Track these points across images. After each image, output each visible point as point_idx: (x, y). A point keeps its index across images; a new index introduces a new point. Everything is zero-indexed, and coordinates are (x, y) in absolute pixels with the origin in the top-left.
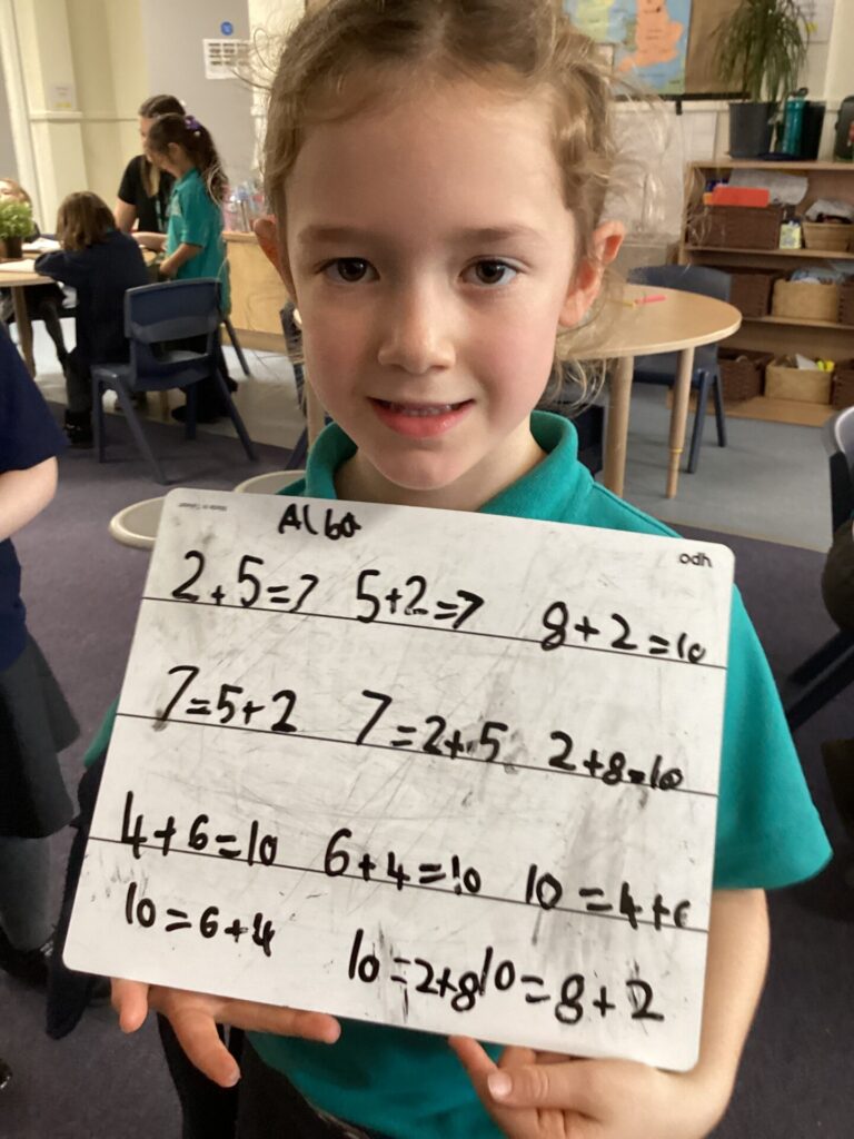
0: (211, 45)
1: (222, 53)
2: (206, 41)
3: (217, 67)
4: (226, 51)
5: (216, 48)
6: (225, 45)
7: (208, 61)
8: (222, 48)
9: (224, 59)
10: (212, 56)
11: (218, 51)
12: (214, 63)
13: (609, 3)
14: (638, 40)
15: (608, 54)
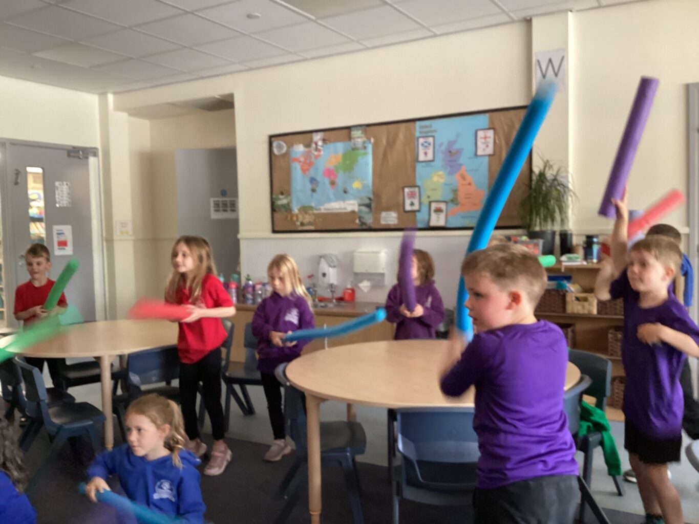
0: (215, 201)
1: (221, 205)
2: (212, 200)
3: (217, 212)
4: (223, 204)
6: (223, 201)
7: (212, 209)
8: (221, 203)
9: (221, 209)
10: (215, 207)
11: (218, 204)
12: (216, 210)
13: (442, 181)
14: (459, 199)
15: (443, 206)
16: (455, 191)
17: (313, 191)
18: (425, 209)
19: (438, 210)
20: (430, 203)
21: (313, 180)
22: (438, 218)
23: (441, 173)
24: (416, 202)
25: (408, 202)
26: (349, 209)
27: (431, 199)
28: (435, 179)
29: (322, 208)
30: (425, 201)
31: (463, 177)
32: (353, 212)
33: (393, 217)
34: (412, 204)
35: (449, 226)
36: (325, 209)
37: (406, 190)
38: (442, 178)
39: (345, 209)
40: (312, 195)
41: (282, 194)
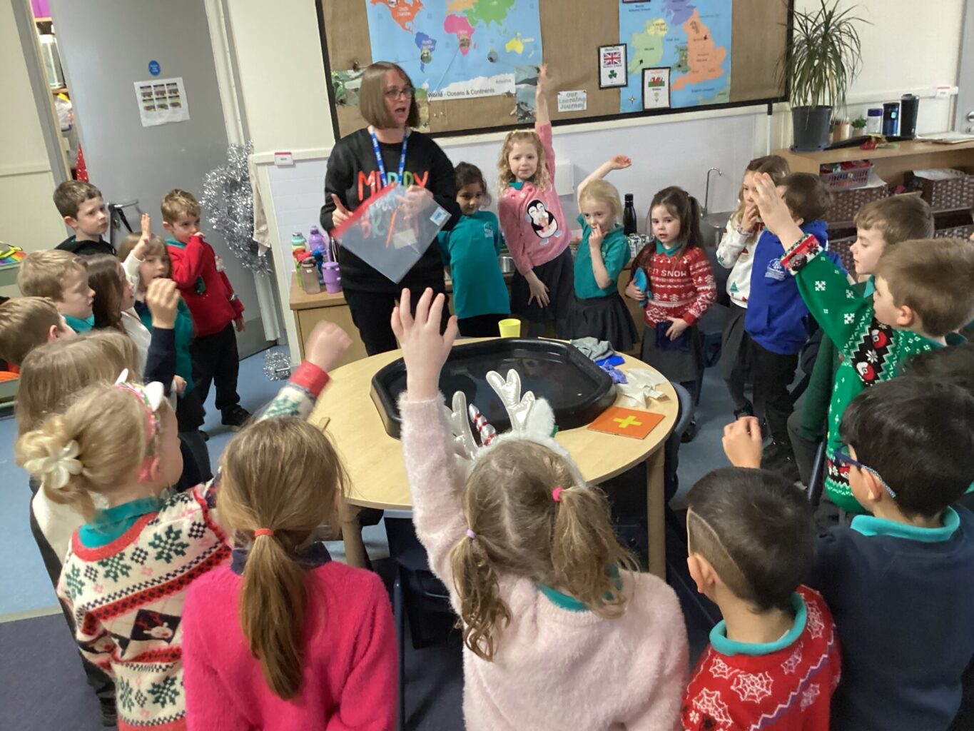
0: (141, 88)
1: (154, 96)
2: (137, 85)
3: (152, 112)
4: (157, 93)
5: (148, 90)
6: (155, 86)
7: (142, 106)
8: (153, 90)
9: (156, 103)
10: (144, 101)
11: (150, 94)
12: (148, 108)
13: (663, 34)
14: (689, 64)
15: (664, 75)
16: (683, 50)
17: (425, 59)
18: (635, 82)
19: (657, 83)
20: (644, 70)
21: (421, 38)
22: (656, 94)
23: (661, 21)
24: (620, 71)
25: (605, 72)
26: (501, 90)
27: (644, 65)
28: (651, 31)
29: (444, 90)
30: (635, 69)
31: (695, 27)
32: (509, 94)
33: (580, 99)
34: (613, 75)
35: (673, 107)
36: (449, 94)
37: (603, 51)
38: (661, 30)
39: (492, 90)
40: (422, 68)
41: (355, 68)
